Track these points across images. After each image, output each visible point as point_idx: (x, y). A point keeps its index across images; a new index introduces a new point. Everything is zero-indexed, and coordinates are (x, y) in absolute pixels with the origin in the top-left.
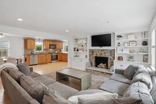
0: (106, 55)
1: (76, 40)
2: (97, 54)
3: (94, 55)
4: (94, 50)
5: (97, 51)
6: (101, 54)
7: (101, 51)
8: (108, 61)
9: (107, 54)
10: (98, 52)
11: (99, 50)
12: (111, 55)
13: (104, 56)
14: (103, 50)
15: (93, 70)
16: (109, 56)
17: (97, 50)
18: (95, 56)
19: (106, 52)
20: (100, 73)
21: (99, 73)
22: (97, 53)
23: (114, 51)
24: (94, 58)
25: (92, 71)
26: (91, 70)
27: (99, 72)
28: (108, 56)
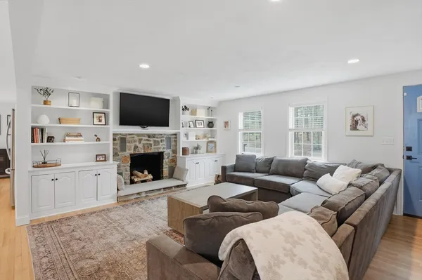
0: (160, 148)
1: (47, 92)
2: (136, 147)
3: (129, 150)
4: (128, 137)
5: (137, 138)
6: (148, 147)
7: (147, 138)
8: (164, 161)
9: (161, 143)
10: (140, 140)
11: (143, 135)
12: (169, 147)
13: (156, 151)
14: (154, 136)
15: (146, 192)
16: (165, 150)
17: (138, 135)
18: (132, 152)
19: (159, 140)
20: (162, 191)
21: (160, 192)
22: (137, 144)
23: (174, 136)
24: (129, 159)
25: (144, 195)
26: (138, 194)
27: (160, 189)
28: (164, 148)
